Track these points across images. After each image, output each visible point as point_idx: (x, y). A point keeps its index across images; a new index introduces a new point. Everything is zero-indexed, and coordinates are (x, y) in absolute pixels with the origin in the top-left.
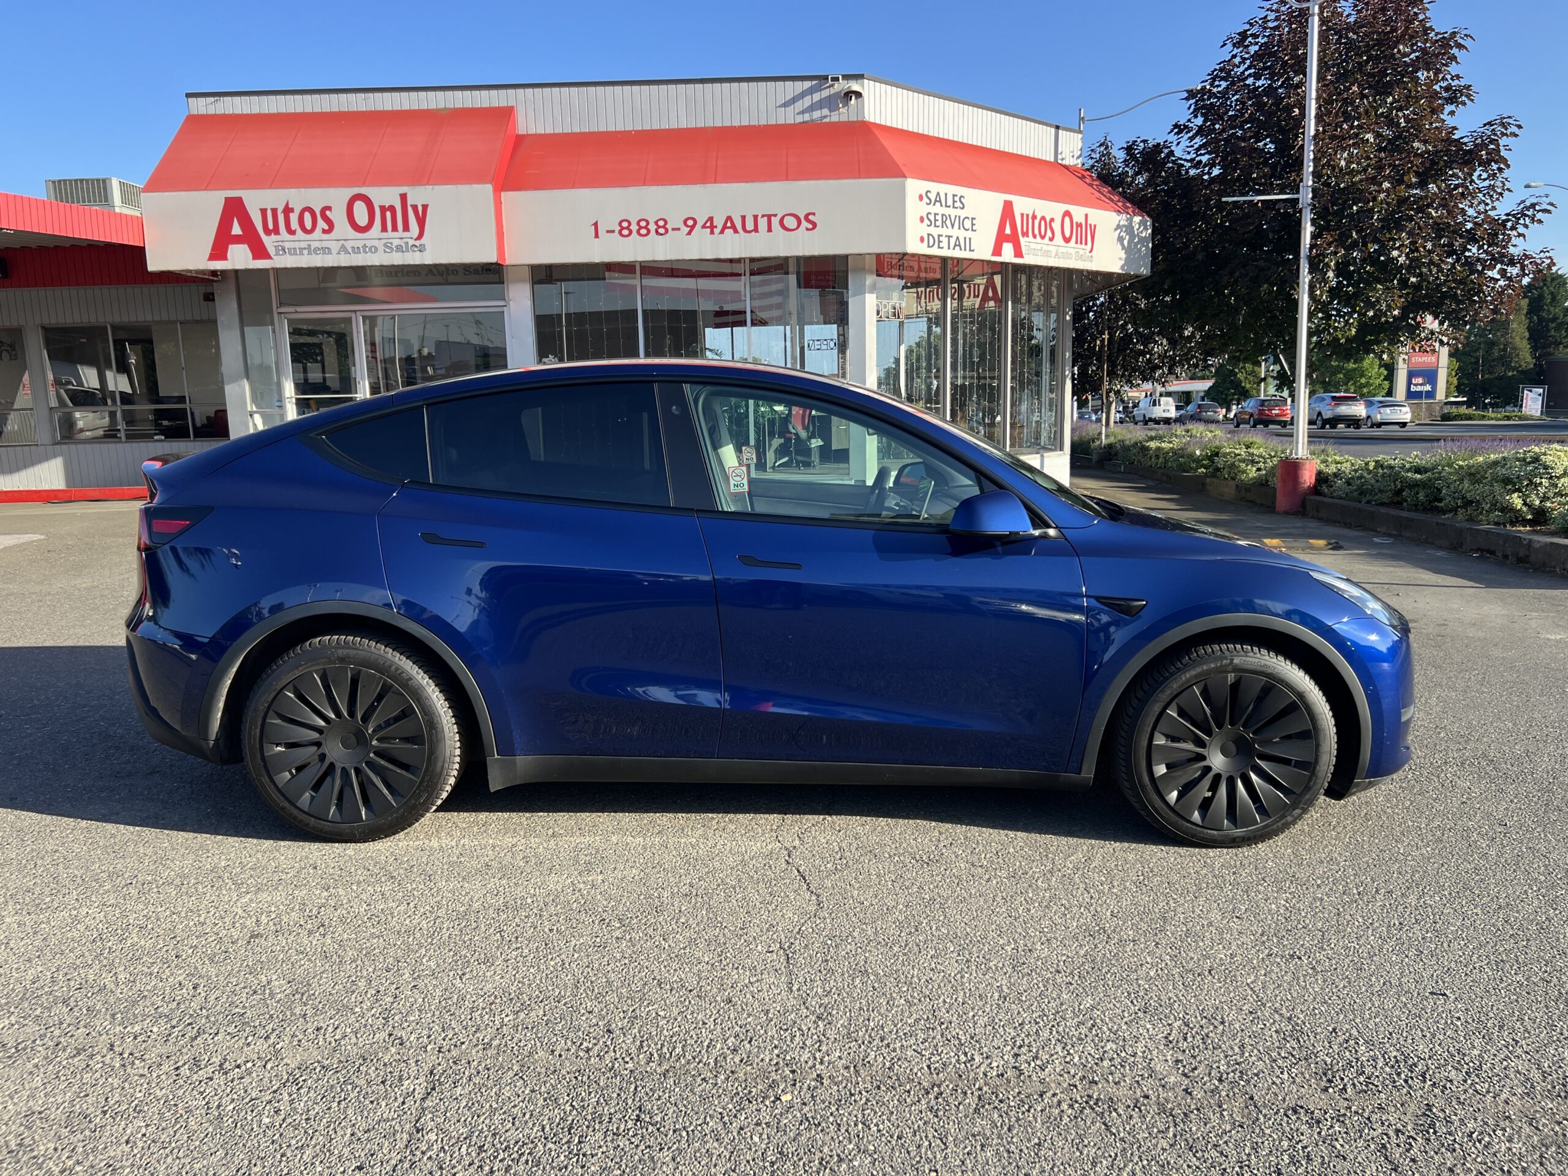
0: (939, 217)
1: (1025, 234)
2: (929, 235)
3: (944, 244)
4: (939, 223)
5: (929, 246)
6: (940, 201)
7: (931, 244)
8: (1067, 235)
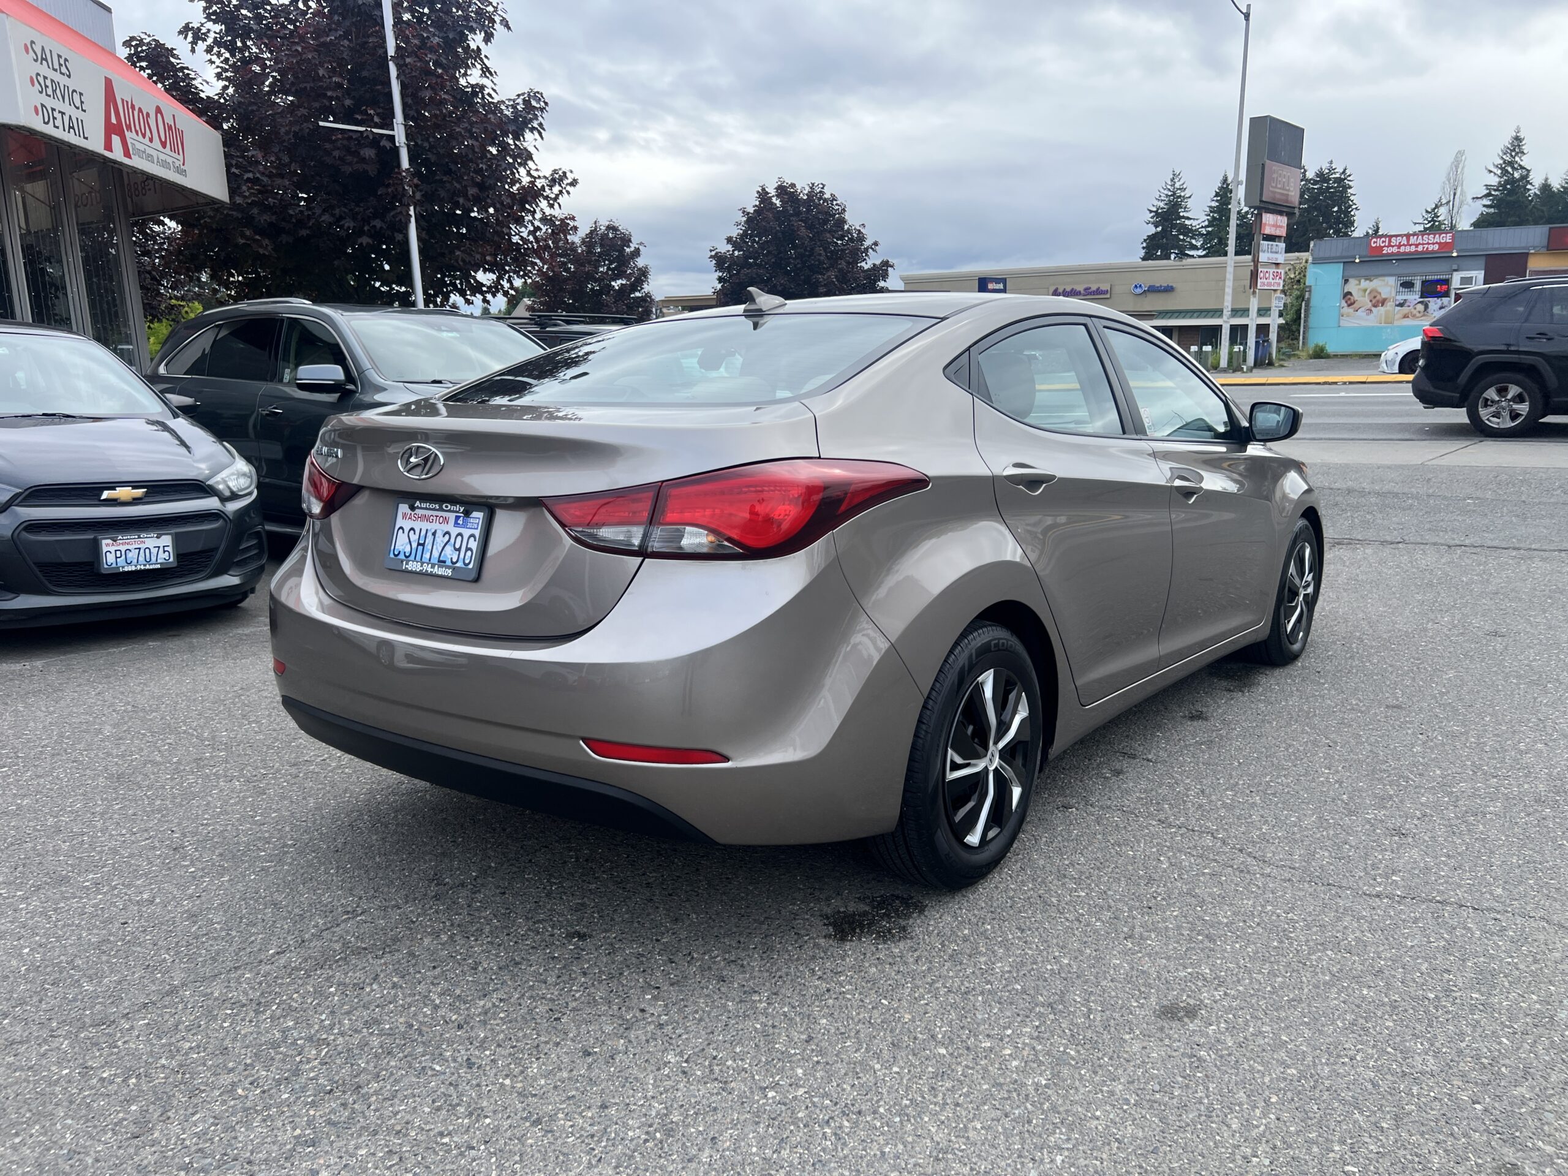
0: (48, 83)
1: (129, 128)
2: (43, 105)
3: (58, 123)
4: (50, 91)
5: (45, 123)
6: (46, 60)
7: (46, 120)
8: (163, 140)
